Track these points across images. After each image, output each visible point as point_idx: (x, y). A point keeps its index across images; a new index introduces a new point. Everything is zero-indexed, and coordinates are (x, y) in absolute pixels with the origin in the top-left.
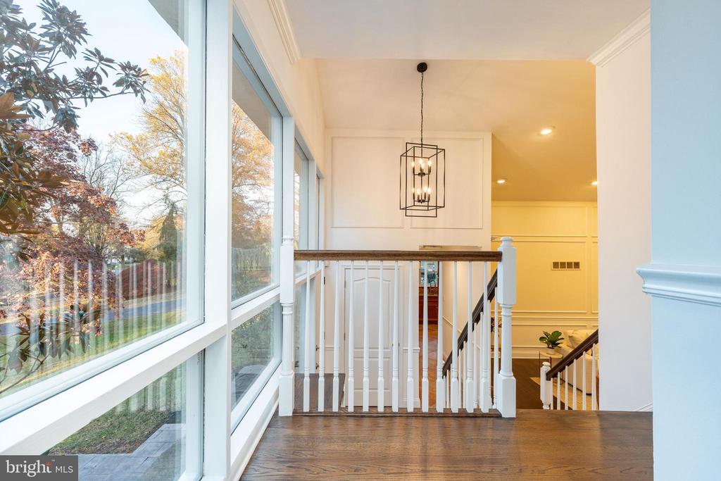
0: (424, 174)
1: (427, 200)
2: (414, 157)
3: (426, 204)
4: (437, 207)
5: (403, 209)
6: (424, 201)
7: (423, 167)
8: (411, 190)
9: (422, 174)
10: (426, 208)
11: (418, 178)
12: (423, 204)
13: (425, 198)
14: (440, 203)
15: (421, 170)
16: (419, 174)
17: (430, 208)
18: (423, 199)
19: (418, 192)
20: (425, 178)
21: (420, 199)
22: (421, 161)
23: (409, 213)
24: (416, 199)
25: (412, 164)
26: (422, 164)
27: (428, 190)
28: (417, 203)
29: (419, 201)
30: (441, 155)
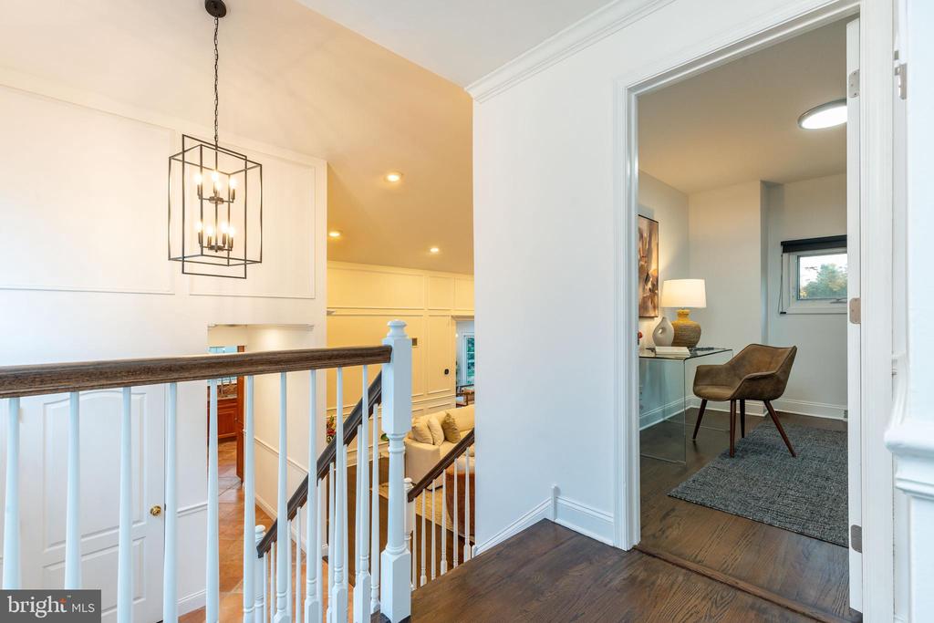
0: (222, 201)
1: (226, 248)
2: (201, 167)
3: (224, 254)
4: (246, 262)
5: (176, 259)
6: (220, 249)
7: (218, 188)
8: (194, 226)
9: (216, 200)
10: (225, 262)
11: (210, 207)
12: (220, 253)
13: (224, 243)
14: (254, 255)
15: (215, 192)
16: (211, 199)
17: (232, 262)
18: (220, 244)
19: (210, 232)
20: (223, 208)
21: (213, 244)
22: (215, 176)
23: (188, 267)
24: (205, 244)
25: (195, 177)
26: (216, 181)
27: (232, 230)
28: (206, 251)
29: (211, 248)
30: (253, 174)
